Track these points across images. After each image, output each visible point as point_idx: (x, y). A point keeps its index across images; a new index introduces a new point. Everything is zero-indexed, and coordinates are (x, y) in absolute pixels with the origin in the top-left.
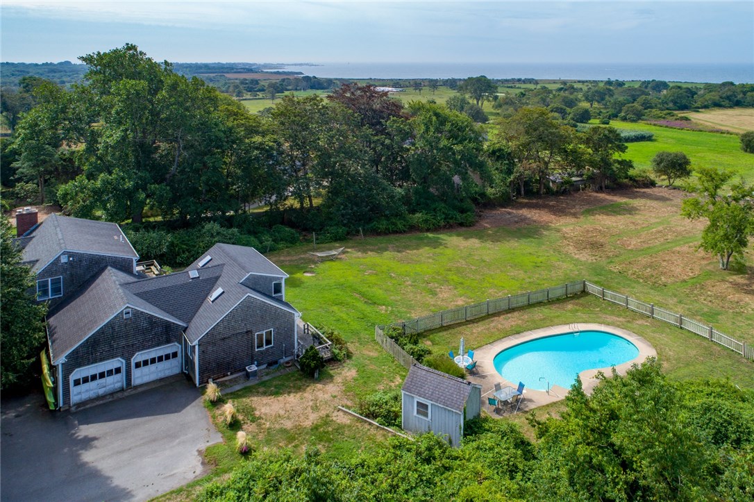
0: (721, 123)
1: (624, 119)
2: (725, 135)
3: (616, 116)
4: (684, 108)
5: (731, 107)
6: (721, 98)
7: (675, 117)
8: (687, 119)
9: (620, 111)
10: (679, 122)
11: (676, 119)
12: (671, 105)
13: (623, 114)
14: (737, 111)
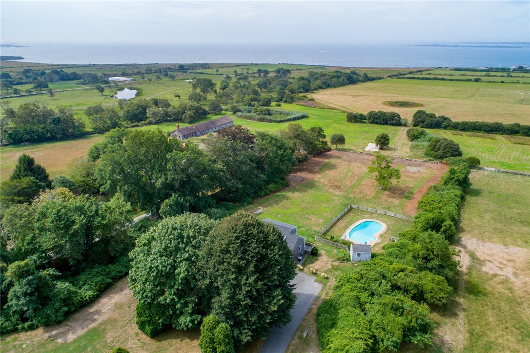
0: (328, 101)
1: (286, 102)
2: (334, 111)
3: (281, 100)
4: (307, 91)
5: (326, 88)
6: (322, 83)
7: (308, 99)
8: (312, 100)
9: (283, 97)
10: (310, 102)
11: (309, 100)
12: (302, 90)
13: (284, 99)
14: (329, 91)
